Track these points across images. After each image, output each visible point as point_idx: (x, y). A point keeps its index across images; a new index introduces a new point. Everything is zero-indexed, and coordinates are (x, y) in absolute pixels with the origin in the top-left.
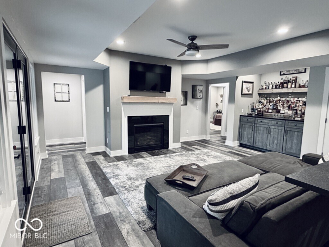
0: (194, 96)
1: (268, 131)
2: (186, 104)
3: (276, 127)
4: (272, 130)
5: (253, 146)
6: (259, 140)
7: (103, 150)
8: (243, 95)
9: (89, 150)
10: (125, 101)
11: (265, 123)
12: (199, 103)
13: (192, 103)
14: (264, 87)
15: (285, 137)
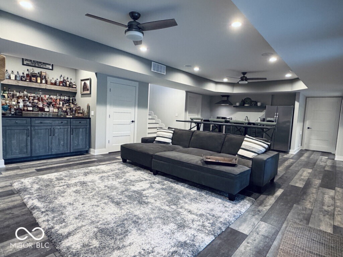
1: (52, 133)
3: (62, 127)
4: (56, 130)
5: (31, 157)
6: (39, 146)
11: (47, 123)
15: (71, 136)
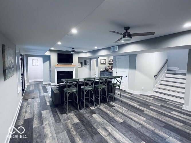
0: (85, 64)
2: (82, 67)
7: (49, 83)
8: (101, 64)
9: (44, 83)
10: (56, 66)
12: (88, 66)
13: (85, 66)
14: (110, 61)
